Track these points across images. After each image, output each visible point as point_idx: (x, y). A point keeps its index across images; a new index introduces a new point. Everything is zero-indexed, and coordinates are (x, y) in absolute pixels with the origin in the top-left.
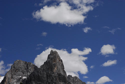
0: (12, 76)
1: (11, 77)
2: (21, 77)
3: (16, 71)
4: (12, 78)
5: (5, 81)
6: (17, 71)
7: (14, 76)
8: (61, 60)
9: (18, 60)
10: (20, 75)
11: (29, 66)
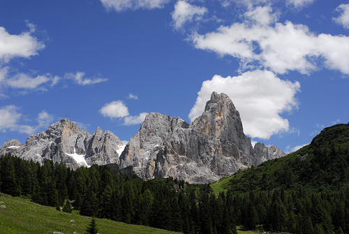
0: (141, 144)
1: (139, 146)
2: (157, 145)
3: (148, 135)
4: (141, 147)
5: (128, 152)
6: (151, 134)
7: (145, 145)
8: (237, 112)
9: (154, 113)
10: (156, 143)
11: (174, 124)
